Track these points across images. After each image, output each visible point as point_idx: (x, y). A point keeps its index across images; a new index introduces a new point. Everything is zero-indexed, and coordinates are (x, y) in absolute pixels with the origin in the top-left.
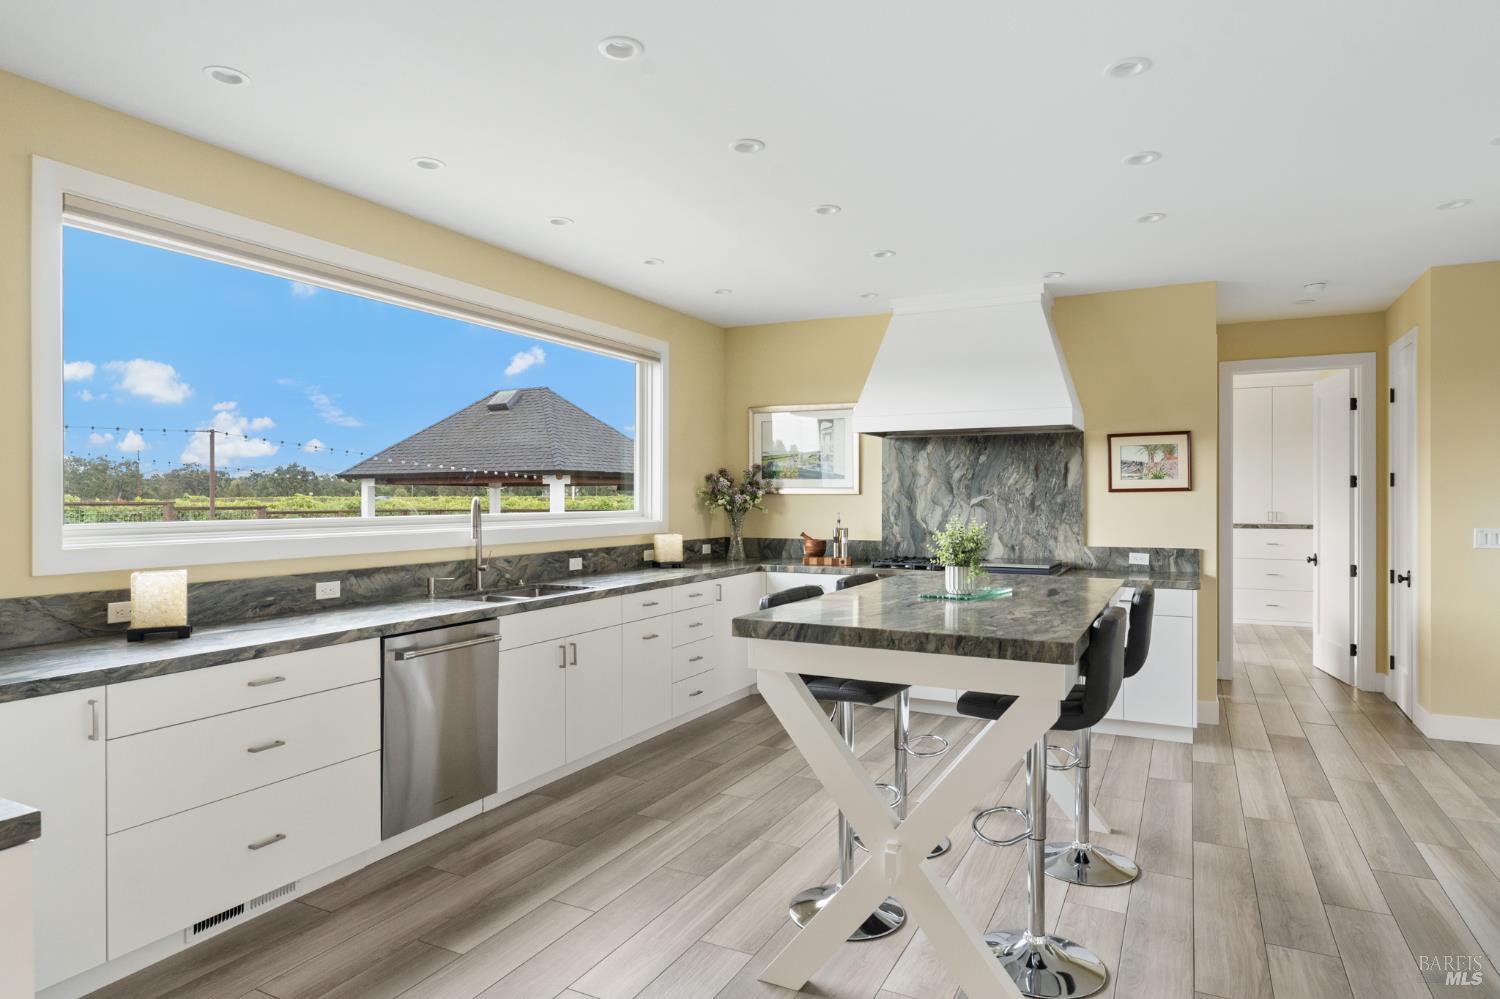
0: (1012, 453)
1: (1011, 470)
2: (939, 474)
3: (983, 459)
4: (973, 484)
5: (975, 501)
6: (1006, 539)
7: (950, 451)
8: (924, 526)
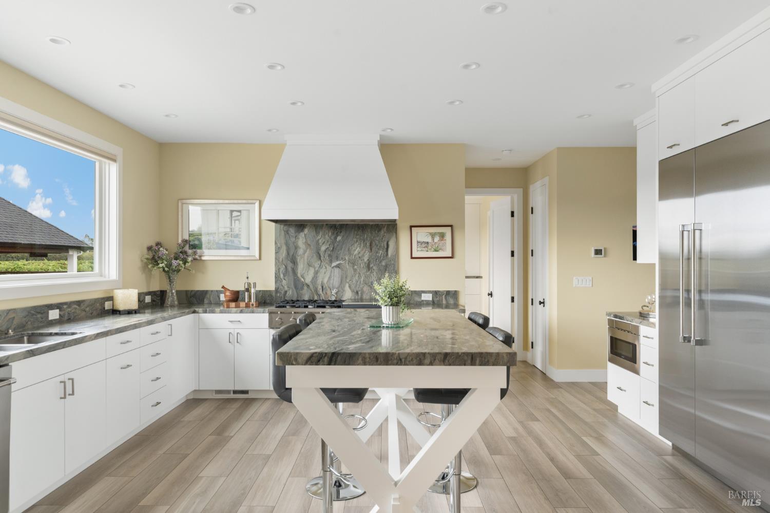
0: (357, 235)
1: (356, 245)
2: (312, 247)
3: (339, 238)
4: (333, 254)
5: (334, 264)
6: (353, 287)
7: (319, 232)
8: (302, 279)
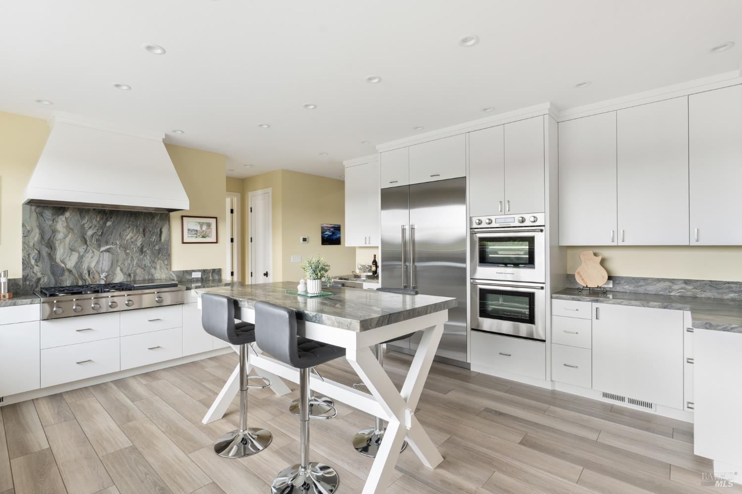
0: (129, 221)
1: (128, 231)
2: (76, 231)
3: (109, 224)
4: (101, 239)
5: (103, 249)
6: (125, 270)
7: (85, 217)
8: (63, 265)
